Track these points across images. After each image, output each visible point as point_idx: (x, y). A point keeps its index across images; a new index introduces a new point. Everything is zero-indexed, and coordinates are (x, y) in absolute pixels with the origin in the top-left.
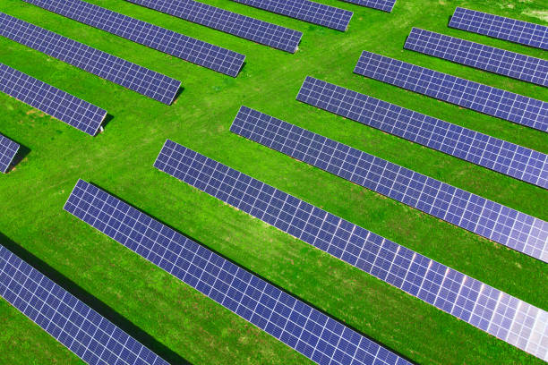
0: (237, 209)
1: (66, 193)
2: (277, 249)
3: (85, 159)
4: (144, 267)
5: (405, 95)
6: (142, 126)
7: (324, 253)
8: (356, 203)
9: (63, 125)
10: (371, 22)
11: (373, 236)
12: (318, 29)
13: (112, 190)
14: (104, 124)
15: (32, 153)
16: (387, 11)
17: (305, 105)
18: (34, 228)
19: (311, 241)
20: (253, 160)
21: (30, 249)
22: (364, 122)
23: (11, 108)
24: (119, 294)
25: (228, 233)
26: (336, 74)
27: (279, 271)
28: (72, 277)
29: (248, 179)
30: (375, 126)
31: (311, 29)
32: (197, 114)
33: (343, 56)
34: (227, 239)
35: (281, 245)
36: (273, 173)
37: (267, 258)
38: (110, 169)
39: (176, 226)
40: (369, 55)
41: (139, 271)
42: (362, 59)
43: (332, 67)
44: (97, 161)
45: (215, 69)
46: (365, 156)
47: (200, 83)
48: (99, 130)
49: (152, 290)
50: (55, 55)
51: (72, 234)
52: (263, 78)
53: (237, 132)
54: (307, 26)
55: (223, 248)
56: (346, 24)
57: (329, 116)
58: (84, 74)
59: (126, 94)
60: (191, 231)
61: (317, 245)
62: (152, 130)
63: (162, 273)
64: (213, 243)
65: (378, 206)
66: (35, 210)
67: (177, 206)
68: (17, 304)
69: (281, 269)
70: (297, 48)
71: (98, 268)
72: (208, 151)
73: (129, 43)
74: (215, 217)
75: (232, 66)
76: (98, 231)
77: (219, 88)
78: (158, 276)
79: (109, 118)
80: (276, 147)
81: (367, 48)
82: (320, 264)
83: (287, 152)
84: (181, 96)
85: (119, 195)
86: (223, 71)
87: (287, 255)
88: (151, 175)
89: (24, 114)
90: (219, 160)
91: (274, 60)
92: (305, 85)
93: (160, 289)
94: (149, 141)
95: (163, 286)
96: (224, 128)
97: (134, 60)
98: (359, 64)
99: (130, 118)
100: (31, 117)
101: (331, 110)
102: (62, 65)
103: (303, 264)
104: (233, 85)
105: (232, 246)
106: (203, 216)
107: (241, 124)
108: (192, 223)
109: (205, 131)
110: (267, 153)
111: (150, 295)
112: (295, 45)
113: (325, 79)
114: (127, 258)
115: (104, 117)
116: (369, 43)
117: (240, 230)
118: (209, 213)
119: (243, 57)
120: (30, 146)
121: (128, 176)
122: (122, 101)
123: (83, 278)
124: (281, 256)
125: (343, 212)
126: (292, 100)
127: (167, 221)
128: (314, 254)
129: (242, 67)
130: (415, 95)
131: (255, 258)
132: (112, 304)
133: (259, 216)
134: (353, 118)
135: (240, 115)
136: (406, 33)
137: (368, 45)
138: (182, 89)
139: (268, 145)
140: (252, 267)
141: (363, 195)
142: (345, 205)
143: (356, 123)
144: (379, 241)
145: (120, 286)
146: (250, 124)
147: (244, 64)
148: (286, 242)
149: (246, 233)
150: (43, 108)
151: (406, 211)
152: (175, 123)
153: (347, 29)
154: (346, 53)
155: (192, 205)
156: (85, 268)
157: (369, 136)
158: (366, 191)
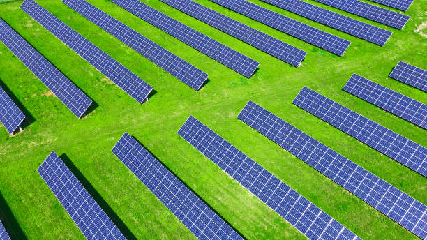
0: (232, 177)
1: (115, 140)
2: (256, 214)
3: (132, 118)
4: (157, 205)
5: (382, 114)
6: (174, 102)
7: (292, 227)
8: (325, 193)
9: (123, 92)
10: (365, 51)
11: (334, 223)
12: (319, 52)
13: (145, 145)
14: (149, 96)
15: (99, 108)
16: (380, 45)
17: (298, 109)
18: (90, 160)
19: (283, 214)
20: (250, 143)
21: (84, 174)
22: (344, 130)
23: (92, 75)
24: (136, 221)
25: (222, 194)
26: (328, 89)
27: (254, 232)
28: (107, 200)
29: (244, 156)
30: (352, 134)
31: (314, 50)
32: (215, 101)
33: (337, 75)
34: (220, 198)
35: (260, 212)
36: (263, 156)
37: (247, 219)
38: (147, 129)
39: (184, 180)
40: (358, 77)
41: (153, 207)
42: (351, 80)
43: (325, 83)
44: (140, 121)
45: (235, 70)
46: (340, 157)
47: (222, 78)
48: (145, 100)
49: (159, 223)
50: (127, 43)
51: (113, 169)
52: (270, 82)
53: (242, 120)
54: (311, 47)
55: (215, 205)
56: (343, 50)
57: (316, 120)
58: (143, 59)
59: (168, 77)
60: (195, 187)
61: (287, 219)
62: (182, 107)
63: (168, 213)
64: (208, 199)
65: (343, 199)
66: (93, 147)
67: (188, 165)
68: (69, 211)
69: (256, 231)
70: (300, 64)
71: (126, 198)
72: (218, 130)
73: (178, 42)
74: (214, 180)
75: (248, 69)
76: (130, 172)
77: (235, 84)
78: (165, 214)
79: (154, 92)
80: (270, 137)
81: (357, 72)
82: (287, 234)
83: (278, 142)
84: (206, 85)
85: (149, 149)
86: (241, 72)
87: (263, 221)
88: (174, 139)
89: (99, 80)
90: (225, 137)
91: (281, 70)
92: (301, 93)
93: (164, 224)
94: (177, 114)
95: (167, 222)
96: (233, 115)
97: (178, 54)
98: (348, 84)
99: (168, 95)
100: (103, 83)
101: (319, 116)
102: (129, 50)
103: (274, 231)
104: (246, 84)
105: (222, 205)
106: (205, 177)
107: (247, 114)
108: (196, 180)
109: (218, 114)
110: (262, 140)
111: (156, 226)
112: (299, 61)
113: (318, 91)
114: (146, 195)
115: (150, 91)
116: (360, 68)
117: (231, 194)
118: (210, 177)
119: (258, 64)
120: (98, 103)
121: (158, 137)
122: (165, 82)
123: (115, 202)
124: (258, 221)
125: (314, 198)
126: (289, 103)
127: (179, 175)
128: (283, 225)
129: (256, 71)
130: (392, 116)
131: (238, 218)
132: (129, 226)
133: (247, 186)
134: (335, 125)
135: (246, 107)
136: (393, 65)
137: (359, 69)
138: (208, 81)
139: (264, 134)
140: (234, 224)
141: (332, 188)
142: (316, 192)
143: (337, 130)
144: (339, 227)
145: (138, 215)
146: (254, 115)
147: (258, 69)
148: (264, 211)
149: (234, 197)
150: (112, 79)
151: (367, 209)
152: (198, 104)
153: (343, 55)
154: (339, 73)
155: (199, 167)
156: (117, 195)
157: (346, 142)
158: (335, 185)
